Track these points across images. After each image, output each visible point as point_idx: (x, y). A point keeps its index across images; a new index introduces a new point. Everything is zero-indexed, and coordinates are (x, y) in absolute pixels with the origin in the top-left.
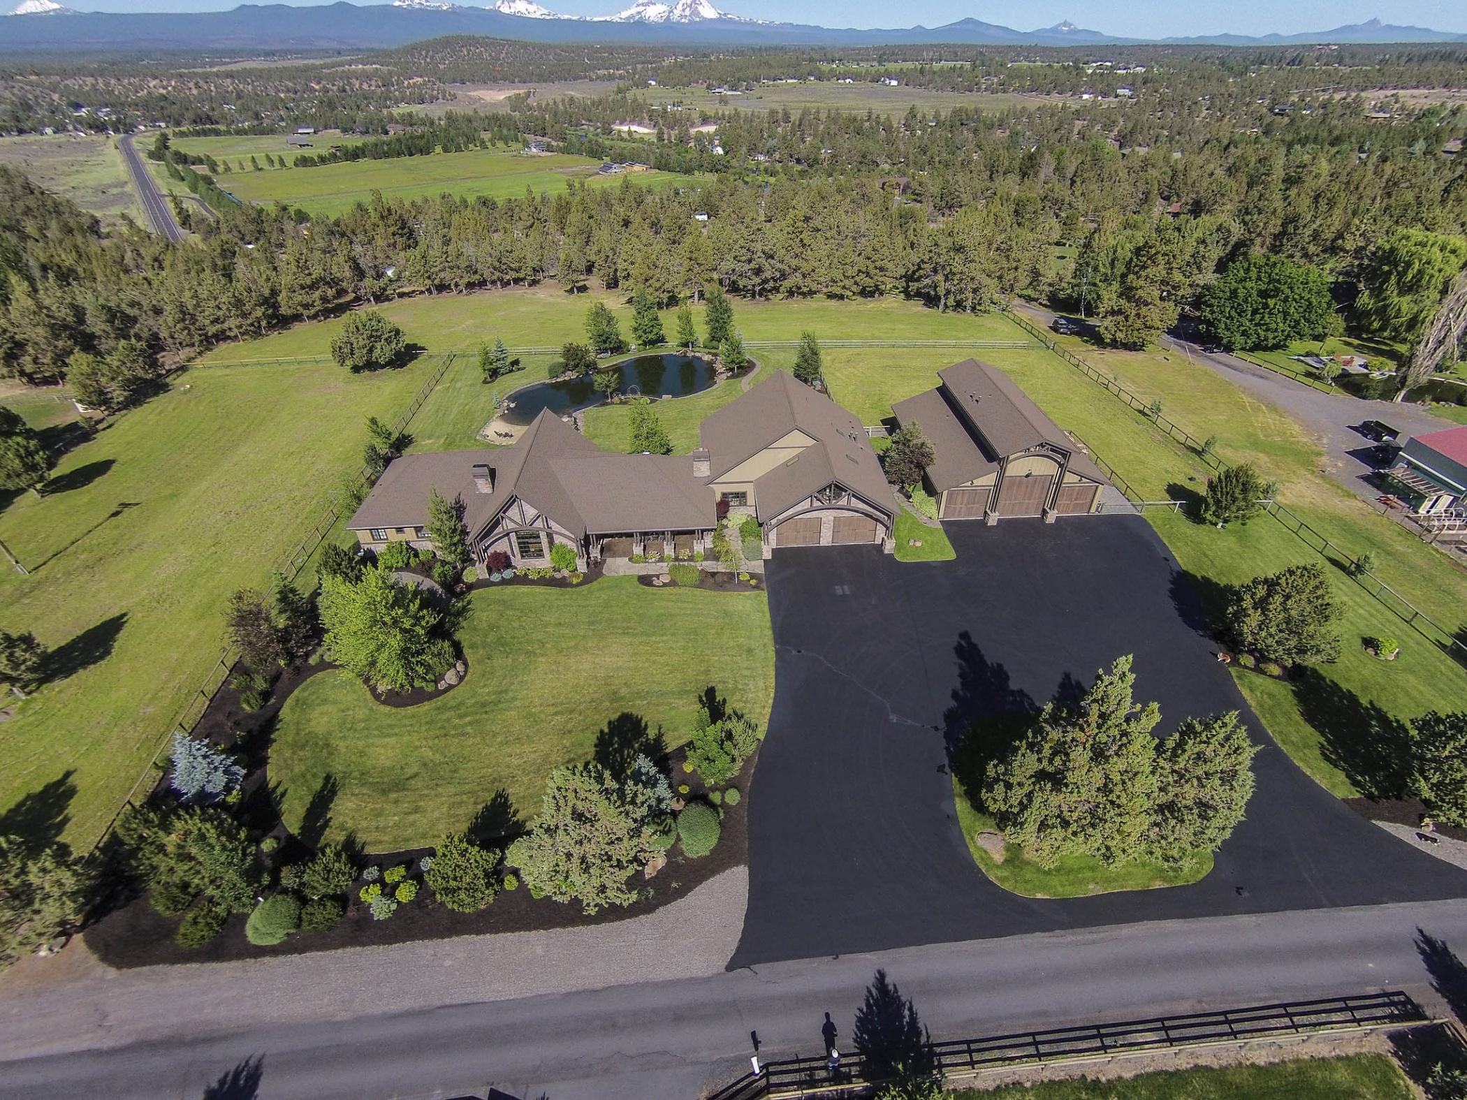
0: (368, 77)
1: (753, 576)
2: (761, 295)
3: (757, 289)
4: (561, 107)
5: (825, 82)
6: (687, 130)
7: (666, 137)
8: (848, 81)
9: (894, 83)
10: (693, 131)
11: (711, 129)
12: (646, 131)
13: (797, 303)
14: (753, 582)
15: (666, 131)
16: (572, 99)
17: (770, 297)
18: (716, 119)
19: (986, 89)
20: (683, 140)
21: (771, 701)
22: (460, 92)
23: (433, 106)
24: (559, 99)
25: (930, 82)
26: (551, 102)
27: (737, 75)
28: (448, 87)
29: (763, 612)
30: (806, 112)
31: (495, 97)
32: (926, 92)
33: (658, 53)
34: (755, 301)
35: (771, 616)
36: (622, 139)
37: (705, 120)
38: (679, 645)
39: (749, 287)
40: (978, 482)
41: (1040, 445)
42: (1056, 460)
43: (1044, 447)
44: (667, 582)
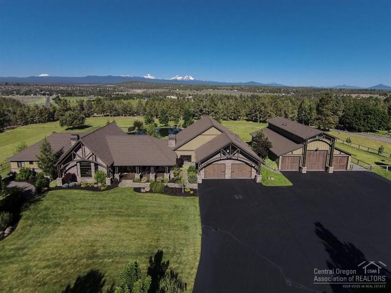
1: (192, 190)
5: (219, 90)
6: (185, 97)
8: (224, 90)
9: (236, 91)
12: (175, 97)
14: (192, 192)
15: (179, 97)
16: (157, 92)
18: (192, 95)
19: (258, 92)
21: (197, 263)
22: (131, 90)
23: (124, 93)
24: (154, 92)
27: (198, 89)
29: (196, 207)
30: (214, 95)
32: (244, 92)
33: (180, 85)
35: (200, 209)
36: (169, 99)
38: (145, 222)
40: (295, 152)
41: (320, 135)
42: (328, 143)
43: (322, 135)
44: (148, 190)
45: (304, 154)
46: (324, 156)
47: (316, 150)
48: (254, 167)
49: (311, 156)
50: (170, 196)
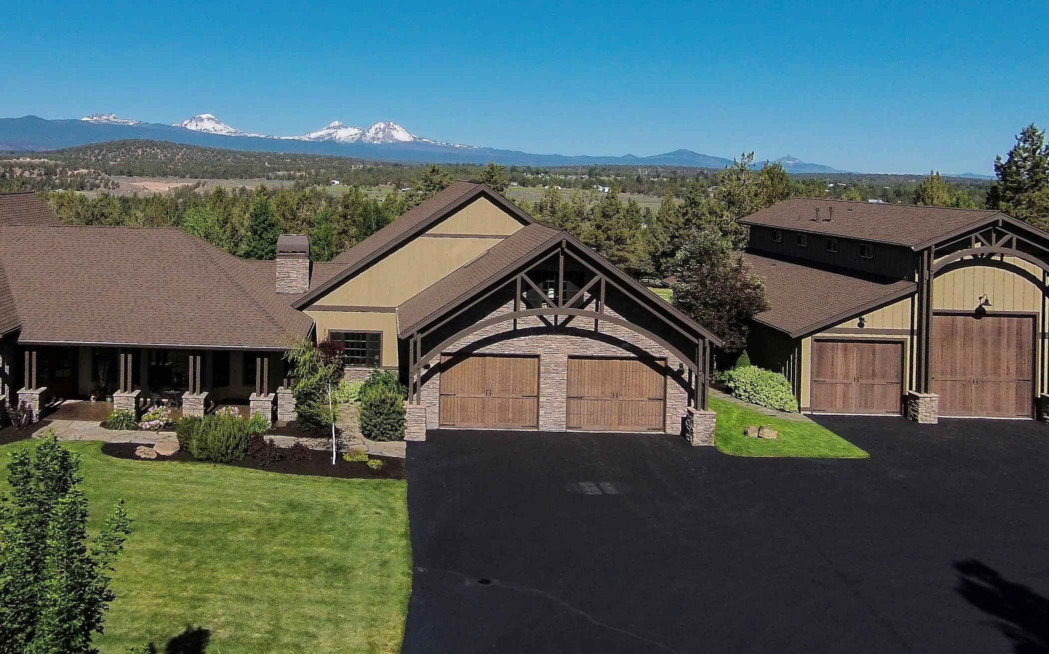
5: (530, 187)
14: (375, 463)
22: (123, 181)
28: (113, 178)
29: (391, 509)
31: (162, 187)
33: (344, 162)
40: (873, 321)
41: (989, 232)
42: (1032, 278)
43: (1000, 235)
44: (170, 453)
45: (921, 331)
46: (1020, 345)
47: (980, 313)
48: (677, 376)
49: (958, 342)
50: (271, 475)
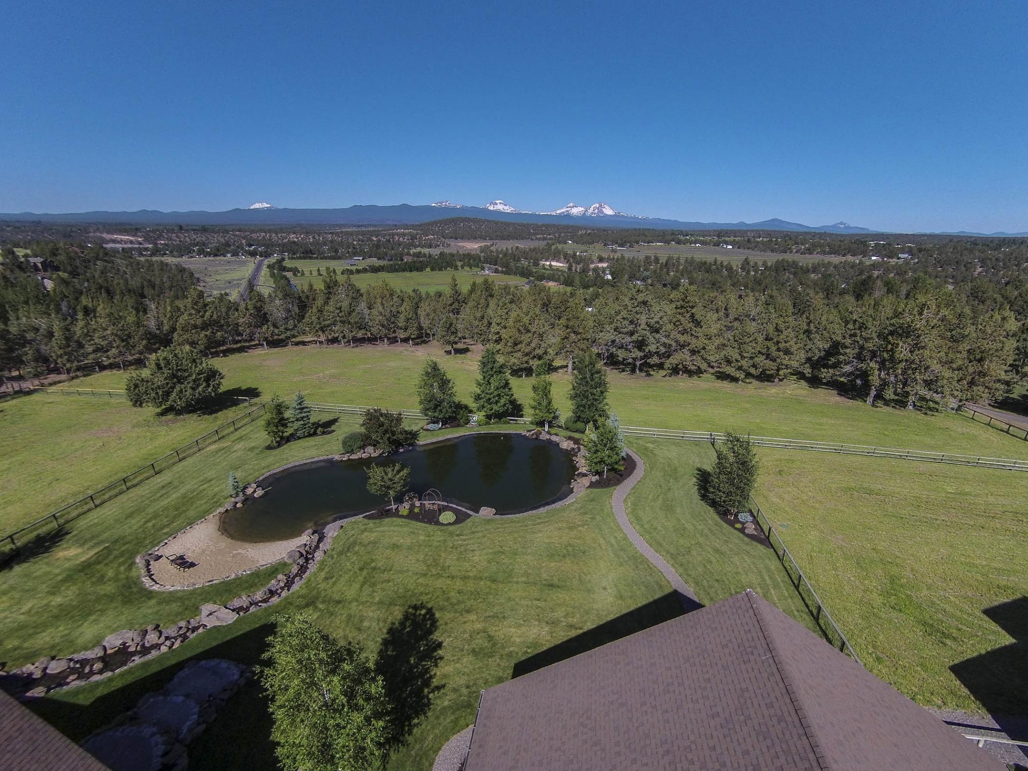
0: (404, 235)
2: (641, 370)
3: (638, 363)
4: (510, 251)
5: (682, 245)
6: (588, 265)
7: (573, 268)
8: (697, 245)
9: (730, 247)
10: (592, 266)
11: (605, 265)
12: (561, 265)
13: (682, 382)
15: (574, 265)
16: (517, 248)
17: (651, 373)
18: (608, 260)
19: (797, 252)
20: (585, 271)
22: (452, 242)
23: (435, 250)
24: (509, 247)
25: (756, 247)
26: (504, 249)
27: (624, 240)
28: (447, 241)
30: (669, 258)
31: (473, 246)
32: (753, 252)
33: (575, 229)
34: (633, 376)
36: (545, 269)
37: (601, 260)
39: (630, 360)
